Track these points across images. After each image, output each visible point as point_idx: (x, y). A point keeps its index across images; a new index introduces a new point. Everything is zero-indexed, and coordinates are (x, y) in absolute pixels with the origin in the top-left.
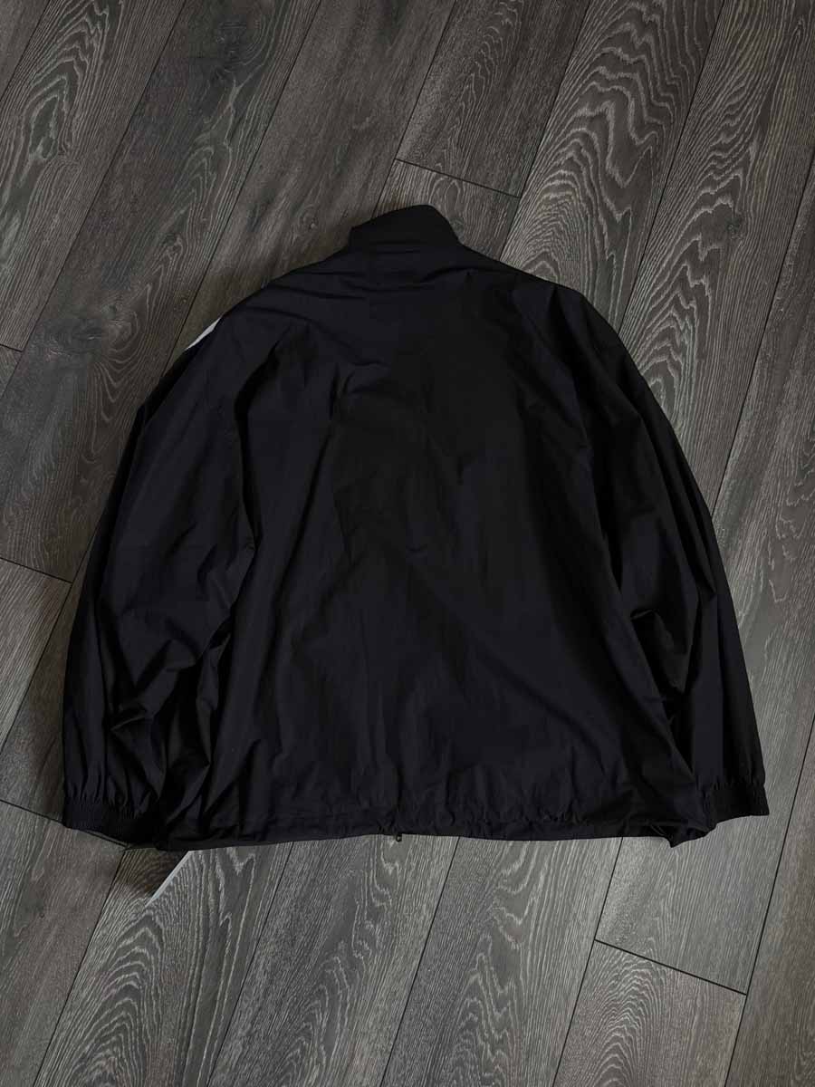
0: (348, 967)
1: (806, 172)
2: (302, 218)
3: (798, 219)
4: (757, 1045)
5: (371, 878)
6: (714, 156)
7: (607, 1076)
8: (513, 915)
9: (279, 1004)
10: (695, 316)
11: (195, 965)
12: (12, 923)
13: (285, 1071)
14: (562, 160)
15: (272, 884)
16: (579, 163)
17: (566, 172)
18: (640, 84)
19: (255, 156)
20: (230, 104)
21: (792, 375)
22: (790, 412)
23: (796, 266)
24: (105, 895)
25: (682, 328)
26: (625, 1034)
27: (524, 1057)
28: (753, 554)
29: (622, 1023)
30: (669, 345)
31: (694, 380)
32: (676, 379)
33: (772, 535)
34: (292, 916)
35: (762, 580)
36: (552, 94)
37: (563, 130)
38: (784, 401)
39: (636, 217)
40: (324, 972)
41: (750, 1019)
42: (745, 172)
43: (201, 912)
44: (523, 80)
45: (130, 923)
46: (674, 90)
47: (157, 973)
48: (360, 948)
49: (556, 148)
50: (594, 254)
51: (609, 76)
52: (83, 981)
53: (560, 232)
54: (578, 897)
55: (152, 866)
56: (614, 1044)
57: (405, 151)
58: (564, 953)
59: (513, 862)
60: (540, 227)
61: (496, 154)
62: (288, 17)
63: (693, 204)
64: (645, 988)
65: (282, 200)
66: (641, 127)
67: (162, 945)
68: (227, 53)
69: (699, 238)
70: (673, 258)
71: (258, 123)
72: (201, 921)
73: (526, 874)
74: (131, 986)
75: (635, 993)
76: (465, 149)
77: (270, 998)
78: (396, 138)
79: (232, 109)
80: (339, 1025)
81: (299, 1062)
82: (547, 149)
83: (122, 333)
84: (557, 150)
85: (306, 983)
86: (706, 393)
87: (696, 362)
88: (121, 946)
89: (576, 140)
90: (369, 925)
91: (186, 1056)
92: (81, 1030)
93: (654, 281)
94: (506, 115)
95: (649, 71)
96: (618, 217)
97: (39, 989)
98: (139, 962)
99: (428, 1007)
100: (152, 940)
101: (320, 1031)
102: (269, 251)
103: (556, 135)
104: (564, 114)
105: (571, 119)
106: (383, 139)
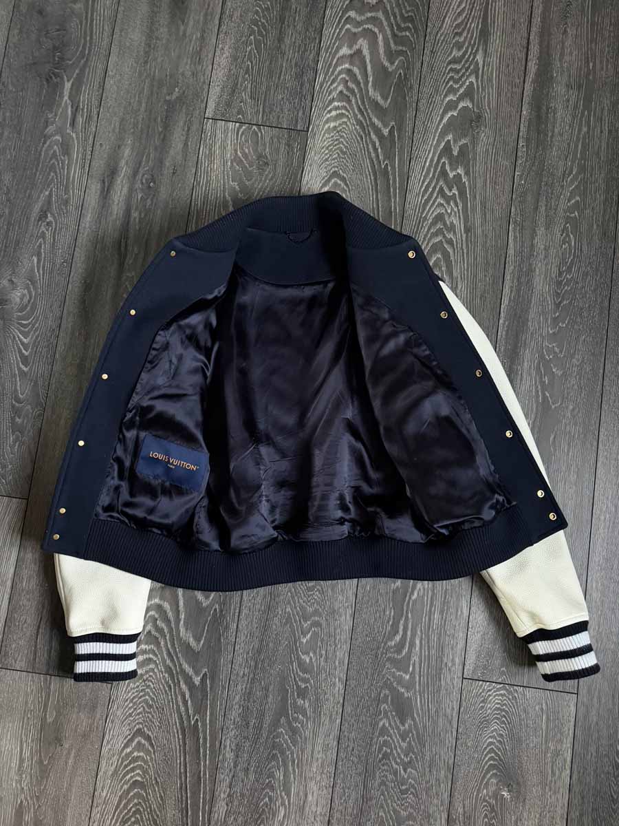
0: (291, 734)
1: (523, 68)
2: (142, 180)
3: (523, 107)
4: (590, 728)
5: (294, 668)
6: (451, 68)
7: (488, 771)
8: (402, 673)
9: (247, 770)
10: (458, 201)
11: (180, 756)
12: (40, 754)
13: (261, 815)
14: (334, 94)
15: (224, 688)
16: (349, 94)
17: (339, 103)
18: (383, 19)
19: (95, 137)
20: (66, 98)
21: (538, 232)
22: (541, 261)
23: (527, 146)
24: (104, 721)
25: (449, 211)
26: (496, 739)
27: (427, 770)
28: (530, 375)
29: (492, 732)
30: (441, 227)
31: (465, 251)
32: (451, 253)
33: (542, 357)
34: (243, 707)
35: (540, 393)
36: (317, 41)
37: (331, 70)
38: (535, 253)
39: (400, 130)
40: (274, 741)
41: (582, 710)
42: (477, 78)
43: (177, 719)
44: (292, 34)
45: (126, 737)
46: (411, 19)
47: (153, 767)
48: (296, 720)
49: (328, 85)
50: (373, 166)
51: (358, 19)
52: (102, 784)
53: (344, 153)
54: (446, 651)
55: (133, 693)
56: (490, 747)
57: (210, 110)
58: (443, 692)
59: (395, 635)
60: (327, 151)
61: (283, 99)
62: (96, 17)
63: (441, 111)
64: (505, 704)
65: (123, 168)
66: (391, 56)
67: (153, 747)
68: (54, 56)
69: (450, 137)
70: (433, 157)
71: (91, 110)
72: (178, 724)
73: (405, 642)
74: (136, 781)
75: (498, 709)
76: (258, 100)
77: (239, 768)
78: (202, 101)
79: (68, 101)
80: (292, 776)
81: (269, 807)
82: (321, 87)
83: (22, 299)
84: (329, 87)
85: (263, 751)
86: (475, 259)
87: (464, 236)
88: (123, 754)
89: (341, 76)
90: (300, 702)
91: (187, 820)
92: (108, 818)
93: (422, 178)
94: (284, 65)
95: (389, 9)
96: (386, 132)
97: (71, 796)
98: (140, 763)
99: (353, 750)
100: (144, 745)
101: (280, 782)
102: (122, 212)
103: (326, 75)
104: (329, 57)
105: (335, 60)
106: (192, 104)
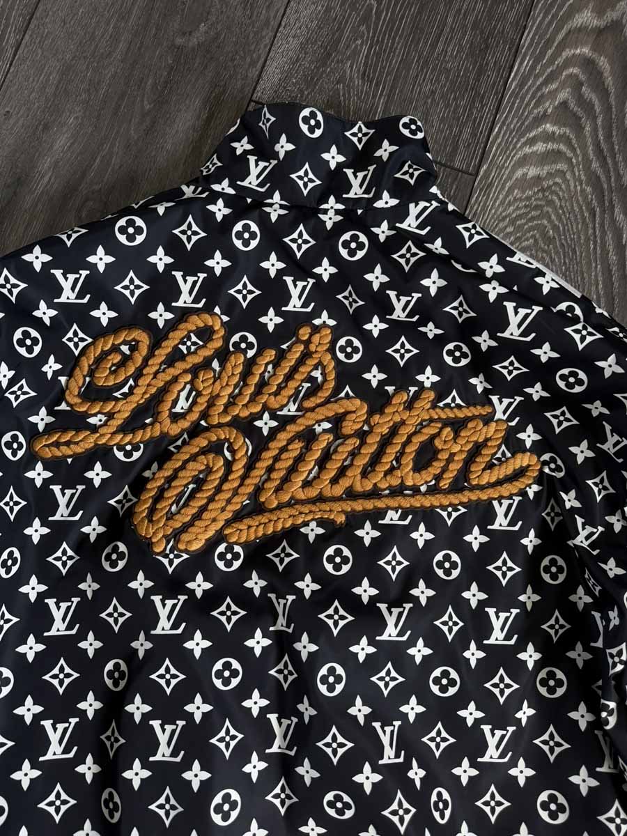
2: (79, 210)
14: (549, 107)
16: (580, 112)
17: (555, 128)
37: (550, 52)
49: (541, 79)
53: (549, 241)
57: (268, 85)
60: (510, 229)
61: (433, 92)
65: (43, 177)
76: (377, 85)
78: (253, 64)
82: (521, 85)
84: (539, 88)
89: (574, 70)
94: (450, 21)
103: (537, 60)
104: (550, 23)
105: (564, 32)
106: (230, 63)
